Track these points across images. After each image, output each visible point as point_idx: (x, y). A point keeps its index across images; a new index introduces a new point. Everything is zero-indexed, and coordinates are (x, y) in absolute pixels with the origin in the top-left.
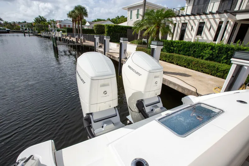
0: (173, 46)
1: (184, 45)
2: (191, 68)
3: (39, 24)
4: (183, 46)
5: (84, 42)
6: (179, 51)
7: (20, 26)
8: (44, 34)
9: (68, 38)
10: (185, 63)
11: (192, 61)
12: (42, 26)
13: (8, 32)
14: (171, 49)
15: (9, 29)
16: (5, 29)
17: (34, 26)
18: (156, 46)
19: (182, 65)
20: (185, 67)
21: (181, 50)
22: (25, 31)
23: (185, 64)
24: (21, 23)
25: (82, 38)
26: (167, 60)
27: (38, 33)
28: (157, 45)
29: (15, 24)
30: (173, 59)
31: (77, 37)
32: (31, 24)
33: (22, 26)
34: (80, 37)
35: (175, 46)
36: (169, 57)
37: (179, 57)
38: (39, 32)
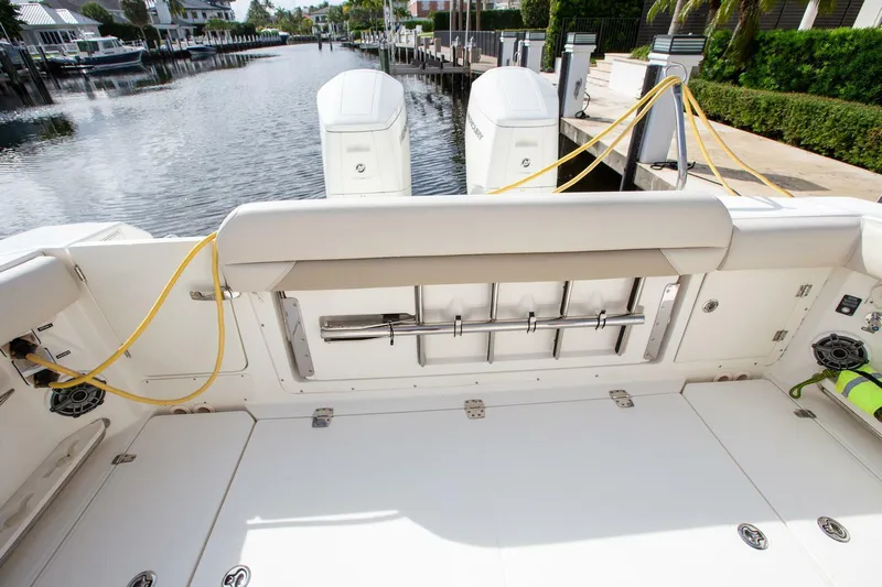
0: (811, 60)
1: (871, 47)
2: (856, 159)
3: (358, 7)
4: (861, 55)
5: (476, 60)
6: (838, 80)
7: (312, 18)
8: (368, 40)
9: (432, 50)
10: (831, 137)
11: (866, 126)
12: (367, 15)
13: (283, 42)
14: (799, 75)
15: (286, 34)
16: (276, 34)
17: (347, 18)
18: (666, 56)
19: (815, 145)
20: (830, 153)
21: (848, 78)
22: (324, 36)
23: (831, 141)
24: (317, 9)
25: (469, 46)
26: (757, 125)
27: (355, 38)
28: (671, 53)
29: (301, 15)
30: (781, 118)
31: (456, 44)
32: (340, 9)
33: (317, 18)
34: (463, 44)
35: (825, 57)
36: (767, 110)
37: (811, 110)
38: (358, 36)
